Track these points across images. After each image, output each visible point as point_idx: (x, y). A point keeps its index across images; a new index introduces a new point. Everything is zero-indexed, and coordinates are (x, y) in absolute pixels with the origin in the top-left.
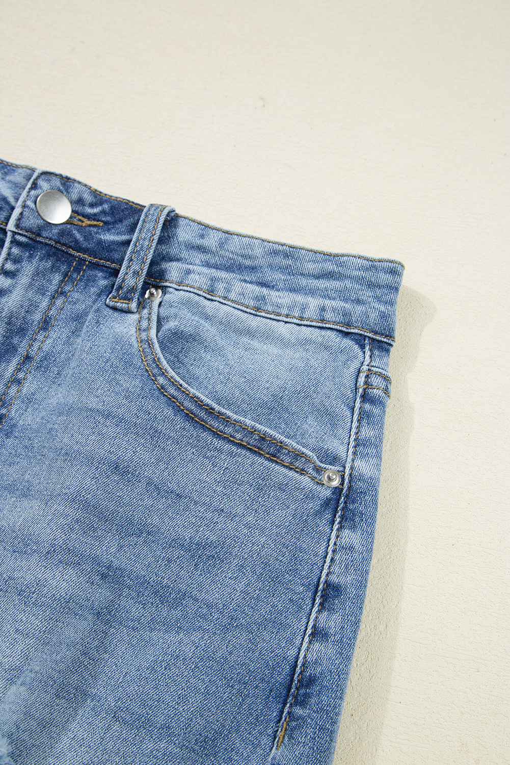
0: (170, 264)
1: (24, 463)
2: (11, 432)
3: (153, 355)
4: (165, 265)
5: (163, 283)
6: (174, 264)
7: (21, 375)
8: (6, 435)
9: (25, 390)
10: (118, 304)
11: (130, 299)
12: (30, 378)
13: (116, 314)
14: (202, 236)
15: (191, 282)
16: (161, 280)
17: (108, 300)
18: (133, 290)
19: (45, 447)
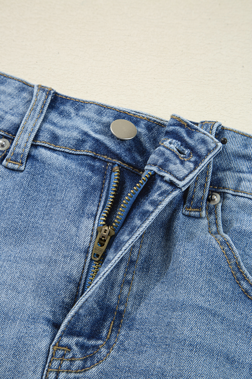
0: (225, 173)
1: (152, 351)
2: (132, 325)
3: (235, 258)
4: (220, 175)
5: (221, 189)
6: (228, 173)
7: (129, 277)
8: (129, 327)
9: (135, 289)
10: (192, 213)
11: (200, 208)
12: (136, 278)
13: (191, 221)
14: (246, 146)
15: (244, 189)
16: (219, 187)
17: (184, 211)
18: (201, 199)
19: (167, 337)
